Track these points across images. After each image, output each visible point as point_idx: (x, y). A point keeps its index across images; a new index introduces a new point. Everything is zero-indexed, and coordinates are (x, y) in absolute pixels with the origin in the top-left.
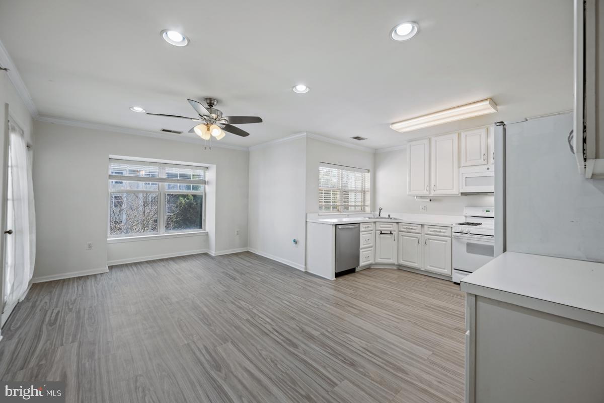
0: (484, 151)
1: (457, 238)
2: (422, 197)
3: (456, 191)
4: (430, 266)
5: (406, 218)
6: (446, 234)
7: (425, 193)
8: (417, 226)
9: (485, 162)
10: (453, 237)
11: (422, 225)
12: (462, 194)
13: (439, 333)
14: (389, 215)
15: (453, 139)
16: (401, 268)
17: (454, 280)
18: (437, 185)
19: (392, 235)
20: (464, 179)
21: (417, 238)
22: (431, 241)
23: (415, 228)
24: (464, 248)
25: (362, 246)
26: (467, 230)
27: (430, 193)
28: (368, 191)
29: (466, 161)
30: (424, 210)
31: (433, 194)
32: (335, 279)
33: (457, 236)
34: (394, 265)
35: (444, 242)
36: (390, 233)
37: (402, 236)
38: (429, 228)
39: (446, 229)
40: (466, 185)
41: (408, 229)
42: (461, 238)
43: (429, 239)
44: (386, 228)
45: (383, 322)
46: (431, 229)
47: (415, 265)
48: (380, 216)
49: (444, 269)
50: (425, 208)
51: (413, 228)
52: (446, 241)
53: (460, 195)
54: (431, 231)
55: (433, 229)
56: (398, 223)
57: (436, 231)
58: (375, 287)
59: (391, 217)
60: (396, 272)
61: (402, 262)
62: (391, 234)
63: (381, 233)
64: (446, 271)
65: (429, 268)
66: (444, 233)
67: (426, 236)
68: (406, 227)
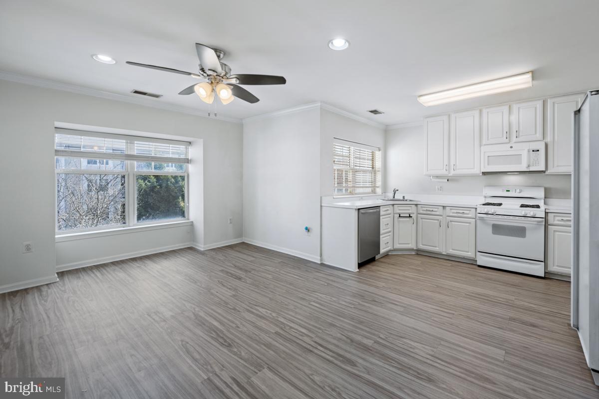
0: (506, 129)
1: (482, 219)
2: (437, 177)
3: (477, 171)
4: (453, 250)
5: (423, 199)
6: (469, 216)
7: (444, 172)
8: (438, 208)
9: (507, 141)
10: (477, 218)
11: (444, 207)
12: (484, 173)
13: (497, 326)
14: (404, 197)
15: (474, 116)
16: (419, 253)
17: (479, 263)
18: (457, 164)
19: (411, 219)
20: (486, 158)
21: (438, 220)
22: (453, 223)
23: (436, 210)
24: (490, 230)
25: (382, 231)
26: (493, 211)
27: (449, 173)
28: (379, 171)
29: (488, 140)
30: (441, 190)
31: (452, 173)
32: (358, 270)
33: (483, 218)
34: (412, 250)
35: (468, 224)
36: (408, 215)
37: (422, 218)
38: (451, 209)
39: (470, 210)
40: (488, 164)
41: (429, 211)
42: (486, 219)
43: (451, 221)
44: (405, 210)
45: (435, 319)
46: (453, 211)
47: (436, 249)
48: (394, 197)
49: (468, 252)
50: (441, 189)
51: (434, 210)
52: (470, 223)
53: (481, 174)
54: (453, 213)
55: (456, 211)
56: (416, 205)
57: (459, 213)
58: (404, 276)
59: (406, 198)
60: (416, 258)
61: (421, 247)
62: (410, 217)
63: (400, 216)
64: (470, 254)
65: (451, 252)
66: (468, 214)
67: (448, 218)
68: (426, 209)
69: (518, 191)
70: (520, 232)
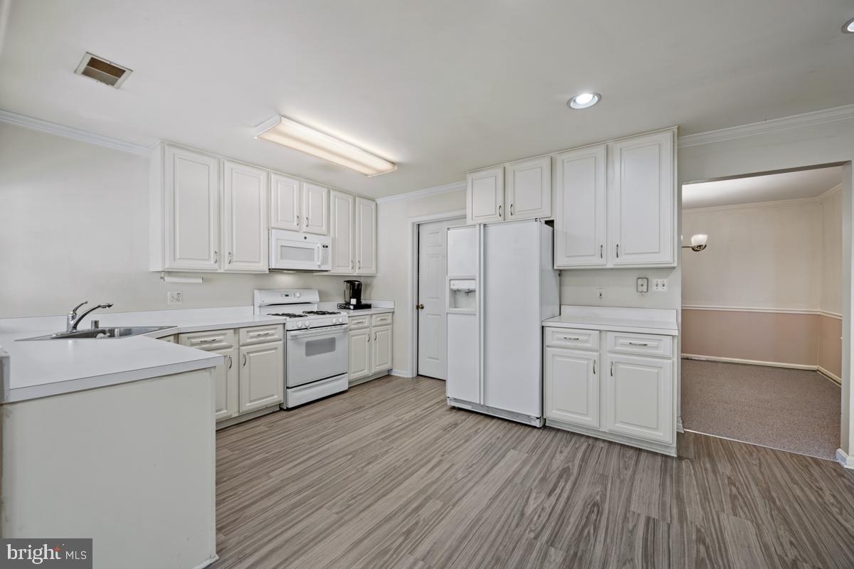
0: (297, 212)
1: (295, 338)
3: (263, 266)
4: (250, 401)
6: (276, 337)
8: (224, 334)
10: (289, 337)
11: (236, 330)
12: (271, 270)
15: (260, 178)
17: (290, 404)
18: (235, 251)
20: (279, 248)
21: (227, 356)
22: (251, 355)
23: (221, 337)
24: (303, 350)
26: (307, 324)
27: (218, 267)
29: (278, 222)
30: (180, 300)
33: (296, 336)
35: (272, 352)
38: (248, 332)
39: (276, 328)
41: (209, 343)
42: (299, 337)
43: (248, 353)
46: (251, 334)
49: (273, 395)
50: (178, 297)
51: (217, 338)
52: (276, 349)
53: (267, 272)
54: (252, 337)
55: (255, 333)
56: (178, 335)
64: (277, 398)
65: (248, 406)
66: (273, 335)
67: (243, 348)
68: (199, 340)
69: (298, 295)
70: (330, 345)
